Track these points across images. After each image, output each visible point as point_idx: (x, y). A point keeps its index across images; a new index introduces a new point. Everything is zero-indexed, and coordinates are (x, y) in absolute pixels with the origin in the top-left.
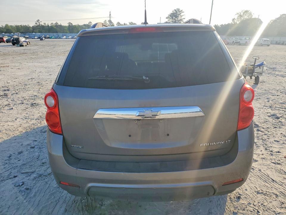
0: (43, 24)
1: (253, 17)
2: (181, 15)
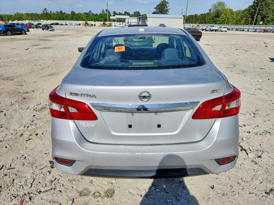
0: (49, 12)
1: (226, 8)
2: (166, 6)
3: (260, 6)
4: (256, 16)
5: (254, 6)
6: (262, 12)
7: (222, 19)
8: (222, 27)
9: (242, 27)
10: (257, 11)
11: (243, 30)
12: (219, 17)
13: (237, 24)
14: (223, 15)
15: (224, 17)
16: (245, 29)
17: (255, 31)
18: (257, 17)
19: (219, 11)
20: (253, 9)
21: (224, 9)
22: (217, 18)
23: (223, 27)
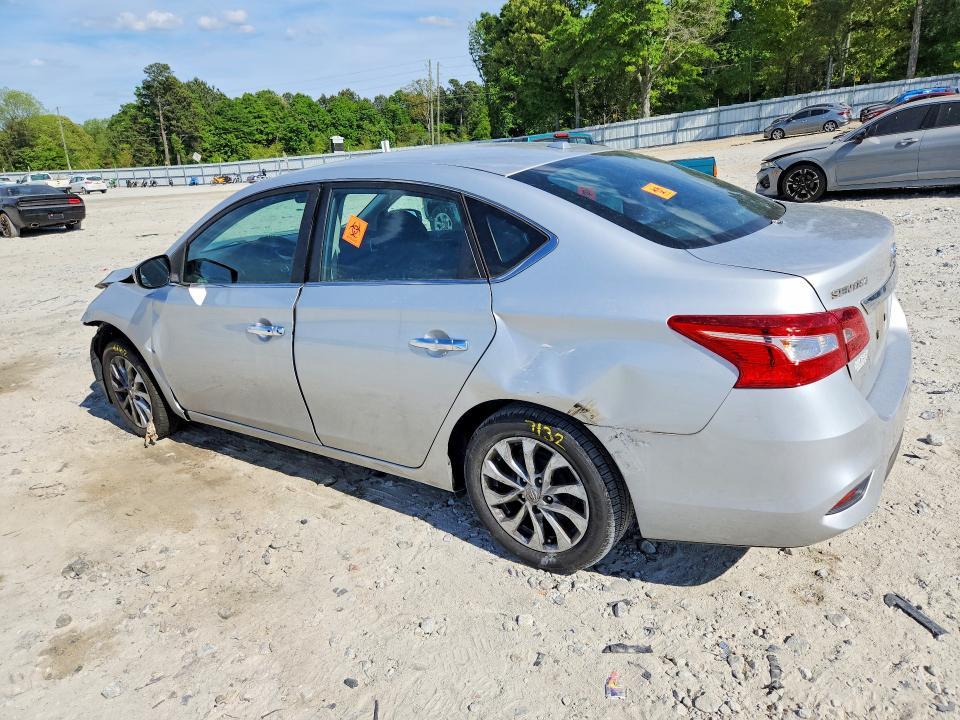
3: (163, 105)
4: (165, 137)
5: (146, 106)
6: (179, 124)
7: (47, 154)
8: (82, 179)
9: (145, 174)
10: (162, 120)
11: (154, 184)
12: (32, 146)
13: (106, 165)
14: (44, 137)
15: (52, 145)
16: (156, 180)
17: (193, 184)
18: (169, 140)
19: (20, 124)
20: (146, 115)
21: (35, 117)
22: (23, 149)
23: (85, 176)
